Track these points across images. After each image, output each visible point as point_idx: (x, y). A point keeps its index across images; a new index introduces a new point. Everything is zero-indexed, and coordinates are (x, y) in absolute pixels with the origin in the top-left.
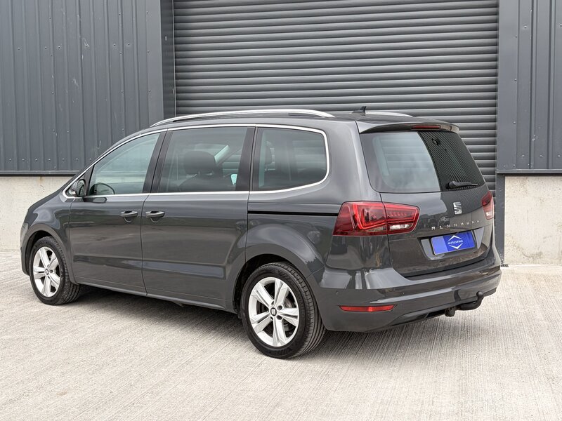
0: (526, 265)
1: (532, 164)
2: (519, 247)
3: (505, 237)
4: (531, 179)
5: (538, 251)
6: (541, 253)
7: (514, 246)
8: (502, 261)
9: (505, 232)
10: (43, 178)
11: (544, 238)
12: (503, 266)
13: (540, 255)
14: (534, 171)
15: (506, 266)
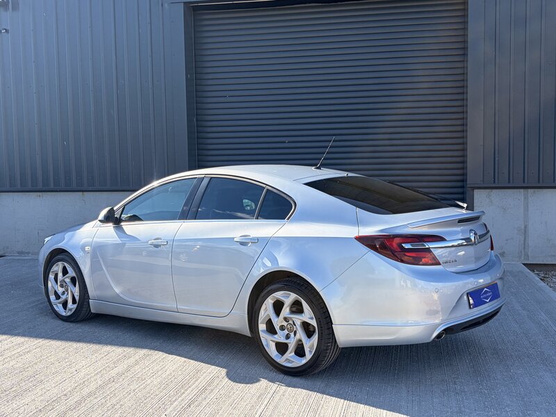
1: (496, 179)
6: (504, 253)
10: (85, 193)
11: (507, 240)
14: (497, 185)
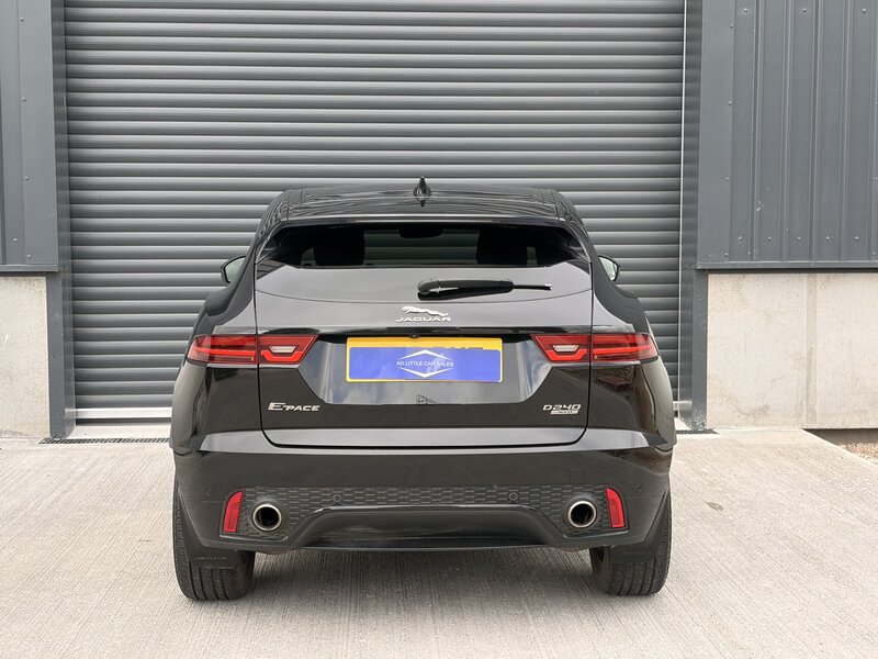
0: (743, 429)
2: (730, 398)
3: (708, 382)
4: (751, 277)
5: (760, 404)
6: (767, 407)
7: (723, 396)
8: (703, 424)
9: (709, 371)
11: (773, 381)
12: (705, 432)
13: (764, 410)
14: (759, 263)
15: (711, 431)
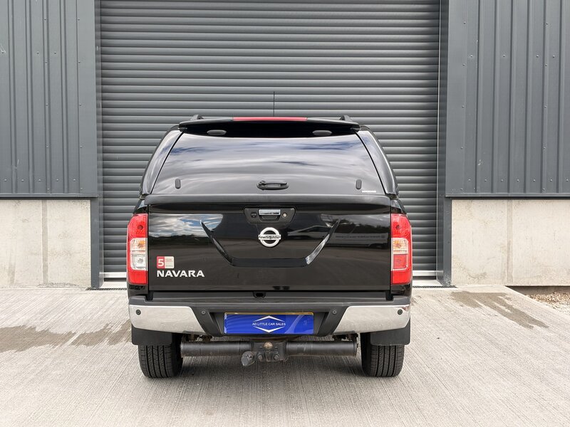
1: (478, 187)
2: (465, 268)
3: (452, 259)
4: (476, 202)
5: (481, 272)
6: (485, 274)
7: (460, 267)
8: (449, 283)
9: (453, 253)
11: (488, 259)
12: (451, 287)
13: (484, 275)
14: (480, 194)
15: (454, 287)
